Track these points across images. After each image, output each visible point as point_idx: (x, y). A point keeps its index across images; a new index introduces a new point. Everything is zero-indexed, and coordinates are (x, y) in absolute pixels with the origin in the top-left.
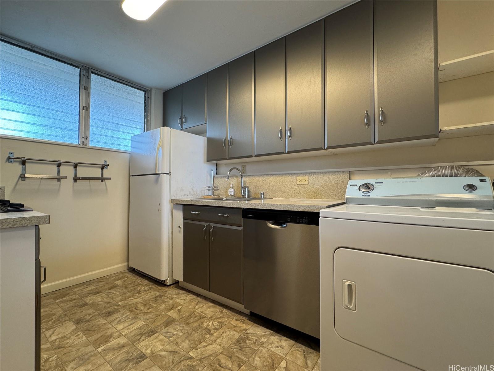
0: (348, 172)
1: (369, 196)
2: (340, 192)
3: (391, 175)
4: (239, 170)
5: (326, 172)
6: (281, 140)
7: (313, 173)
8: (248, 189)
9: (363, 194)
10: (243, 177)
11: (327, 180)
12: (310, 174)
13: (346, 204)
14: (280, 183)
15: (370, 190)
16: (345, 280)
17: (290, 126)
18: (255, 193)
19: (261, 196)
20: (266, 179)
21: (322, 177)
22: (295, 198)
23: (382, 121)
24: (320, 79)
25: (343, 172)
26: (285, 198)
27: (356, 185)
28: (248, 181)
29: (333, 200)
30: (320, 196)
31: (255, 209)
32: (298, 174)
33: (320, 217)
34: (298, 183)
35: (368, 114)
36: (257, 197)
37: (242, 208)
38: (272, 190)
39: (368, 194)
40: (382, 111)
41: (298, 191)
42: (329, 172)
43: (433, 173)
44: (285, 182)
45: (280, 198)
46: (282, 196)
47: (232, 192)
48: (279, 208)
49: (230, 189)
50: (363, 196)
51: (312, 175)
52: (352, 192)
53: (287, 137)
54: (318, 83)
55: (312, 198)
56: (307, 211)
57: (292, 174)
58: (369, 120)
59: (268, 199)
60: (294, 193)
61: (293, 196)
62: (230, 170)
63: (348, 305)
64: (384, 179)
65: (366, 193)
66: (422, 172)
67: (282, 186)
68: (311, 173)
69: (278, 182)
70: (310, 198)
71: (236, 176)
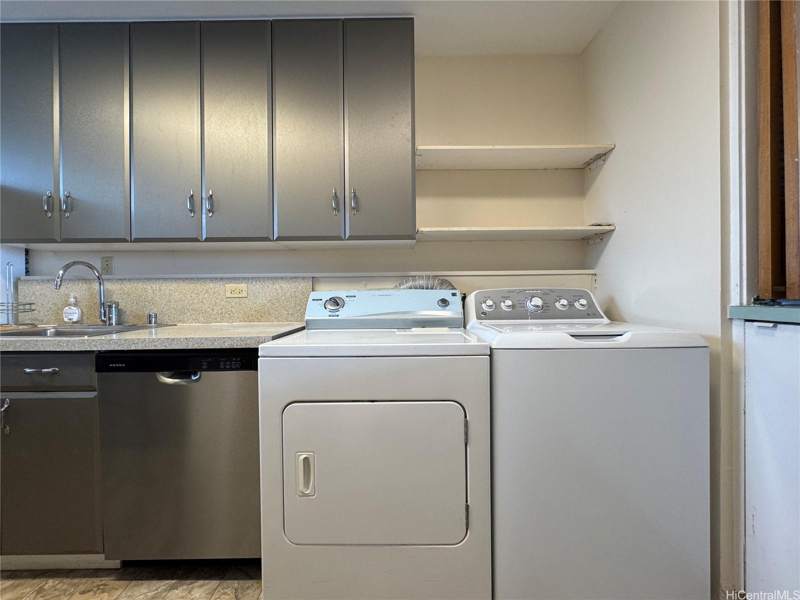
0: (312, 279)
1: (338, 316)
2: (300, 310)
3: (366, 285)
4: (91, 267)
5: (278, 278)
6: (192, 215)
7: (255, 278)
8: (117, 307)
9: (330, 313)
10: (105, 283)
11: (279, 290)
12: (251, 281)
13: (306, 330)
14: (193, 295)
15: (339, 307)
16: (299, 452)
17: (211, 191)
18: (137, 316)
19: (151, 321)
20: (162, 288)
21: (270, 285)
22: (222, 322)
23: (354, 208)
24: (265, 121)
25: (303, 278)
26: (203, 323)
27: (321, 300)
28: (116, 290)
29: (288, 323)
30: (267, 317)
31: (127, 350)
32: (228, 279)
33: (259, 357)
34: (228, 295)
35: (337, 194)
36: (140, 323)
37: (94, 351)
38: (175, 310)
39: (337, 313)
40: (355, 193)
41: (229, 310)
42: (282, 278)
43: (410, 284)
44: (203, 293)
45: (192, 323)
46: (197, 320)
47: (73, 314)
48: (184, 344)
49: (67, 308)
50: (330, 316)
51: (254, 282)
52: (315, 311)
53: (204, 211)
54: (262, 127)
55: (253, 322)
56: (239, 347)
57: (216, 279)
58: (337, 203)
59: (167, 325)
60: (221, 313)
61: (219, 319)
62: (66, 268)
63: (304, 489)
64: (358, 291)
65: (333, 312)
66: (399, 282)
67: (197, 301)
68: (253, 278)
69: (188, 292)
70: (251, 321)
71: (86, 280)
